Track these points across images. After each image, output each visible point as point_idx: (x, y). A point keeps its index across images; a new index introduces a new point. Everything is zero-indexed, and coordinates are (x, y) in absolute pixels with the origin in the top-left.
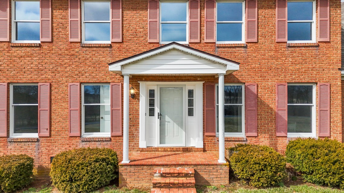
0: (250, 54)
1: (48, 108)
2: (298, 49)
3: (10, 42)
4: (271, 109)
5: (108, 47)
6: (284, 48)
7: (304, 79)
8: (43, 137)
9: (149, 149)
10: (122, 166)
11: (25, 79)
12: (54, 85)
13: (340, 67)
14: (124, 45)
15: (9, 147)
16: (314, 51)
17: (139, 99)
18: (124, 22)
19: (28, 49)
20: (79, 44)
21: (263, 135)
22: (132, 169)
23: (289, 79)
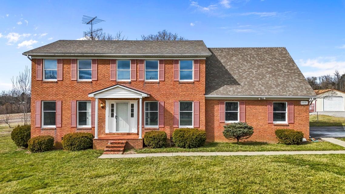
0: (161, 86)
1: (61, 113)
2: (184, 84)
3: (42, 80)
4: (171, 114)
5: (90, 83)
6: (178, 84)
7: (187, 99)
8: (58, 127)
9: (110, 134)
10: (95, 140)
11: (50, 99)
12: (64, 102)
13: (205, 93)
14: (98, 82)
15: (42, 132)
16: (192, 85)
17: (105, 109)
18: (99, 71)
19: (51, 84)
20: (76, 81)
21: (167, 127)
22: (99, 141)
23: (180, 99)
